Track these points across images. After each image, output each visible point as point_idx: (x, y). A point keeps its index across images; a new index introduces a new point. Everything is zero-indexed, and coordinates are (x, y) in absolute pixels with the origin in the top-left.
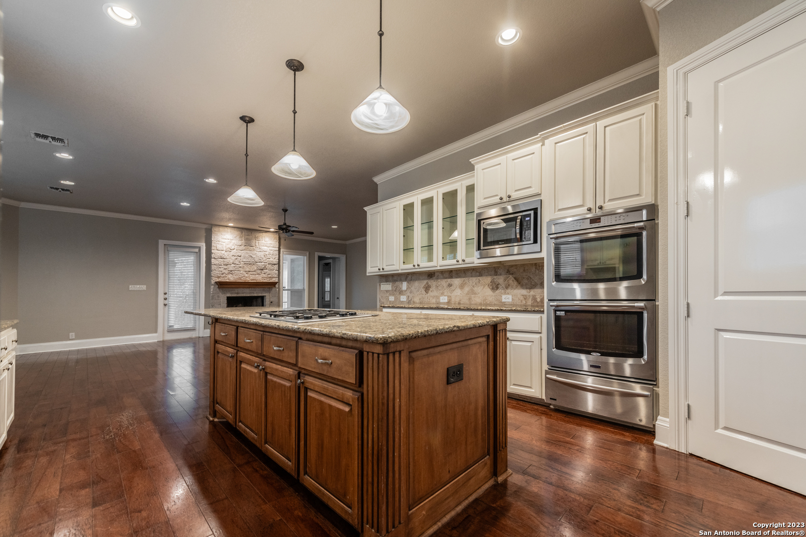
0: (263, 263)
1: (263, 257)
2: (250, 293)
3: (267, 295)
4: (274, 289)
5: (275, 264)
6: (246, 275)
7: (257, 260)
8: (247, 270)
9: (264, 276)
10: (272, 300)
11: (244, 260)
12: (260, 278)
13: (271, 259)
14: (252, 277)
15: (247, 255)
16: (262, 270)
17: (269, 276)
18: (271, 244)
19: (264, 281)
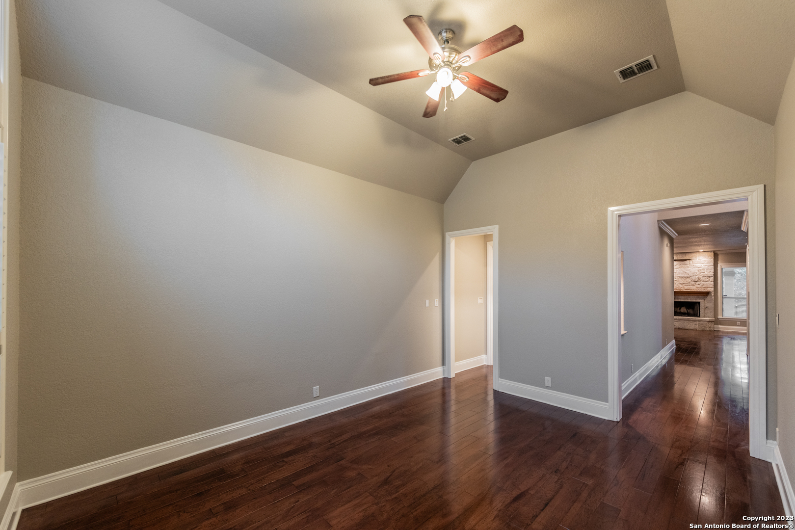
0: (697, 277)
1: (697, 272)
2: (684, 299)
3: (701, 301)
4: (709, 297)
5: (710, 277)
6: (681, 286)
7: (690, 275)
8: (682, 282)
9: (698, 286)
10: (706, 305)
11: (679, 275)
12: (694, 288)
13: (706, 273)
14: (686, 287)
15: (681, 272)
16: (696, 282)
17: (704, 286)
18: (706, 261)
19: (699, 290)
